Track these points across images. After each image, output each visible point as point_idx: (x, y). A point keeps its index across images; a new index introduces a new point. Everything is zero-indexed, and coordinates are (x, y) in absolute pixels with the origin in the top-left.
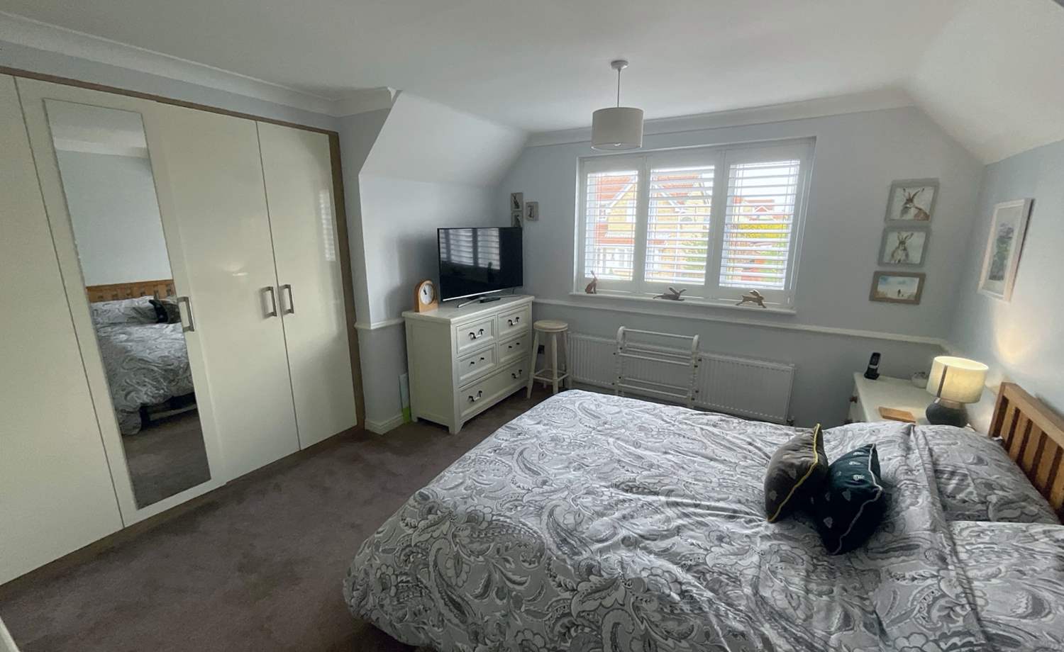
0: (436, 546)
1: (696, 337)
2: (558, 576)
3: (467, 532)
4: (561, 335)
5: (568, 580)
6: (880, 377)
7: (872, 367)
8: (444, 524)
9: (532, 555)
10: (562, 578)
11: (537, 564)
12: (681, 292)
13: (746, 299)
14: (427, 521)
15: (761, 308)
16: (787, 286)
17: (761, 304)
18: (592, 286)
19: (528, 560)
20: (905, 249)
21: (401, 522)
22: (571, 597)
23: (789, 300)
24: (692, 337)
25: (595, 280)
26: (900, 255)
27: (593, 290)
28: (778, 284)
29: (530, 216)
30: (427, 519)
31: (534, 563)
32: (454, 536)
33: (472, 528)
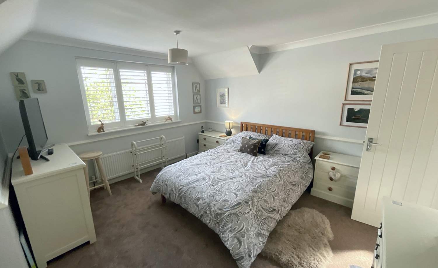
0: (259, 206)
2: (246, 212)
3: (260, 194)
5: (248, 210)
8: (254, 200)
9: (236, 218)
10: (246, 211)
11: (240, 218)
13: (167, 120)
14: (251, 204)
19: (238, 220)
21: (246, 215)
22: (252, 212)
27: (102, 130)
28: (171, 112)
29: (39, 90)
30: (250, 204)
31: (239, 218)
32: (259, 198)
33: (259, 192)
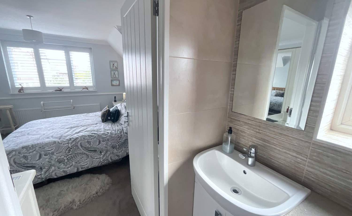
1: (72, 100)
4: (10, 109)
6: (117, 101)
7: (115, 99)
12: (62, 89)
15: (88, 90)
16: (93, 84)
17: (88, 89)
18: (21, 90)
20: (115, 75)
23: (94, 88)
24: (70, 101)
25: (22, 87)
26: (114, 76)
